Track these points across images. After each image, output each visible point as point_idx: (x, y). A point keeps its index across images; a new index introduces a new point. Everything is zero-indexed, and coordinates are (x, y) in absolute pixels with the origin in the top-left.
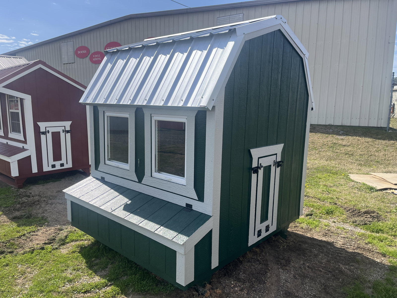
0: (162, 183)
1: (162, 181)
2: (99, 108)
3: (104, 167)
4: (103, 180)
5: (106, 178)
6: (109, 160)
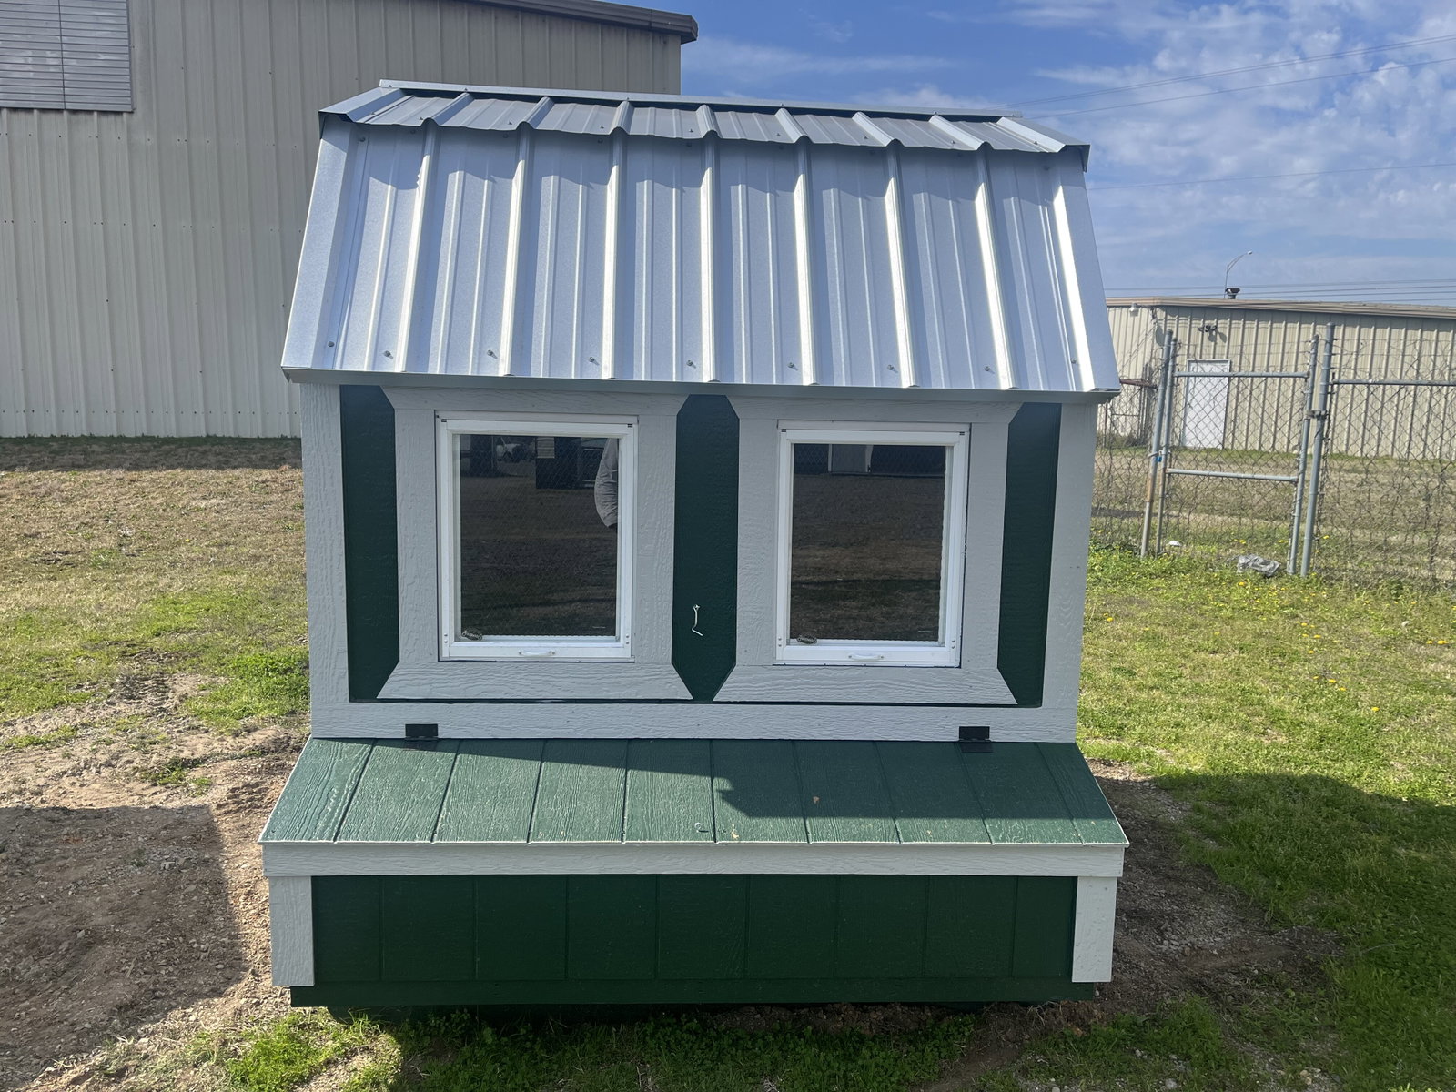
0: (834, 679)
1: (834, 673)
2: (394, 398)
3: (433, 676)
4: (421, 737)
5: (452, 724)
6: (472, 635)
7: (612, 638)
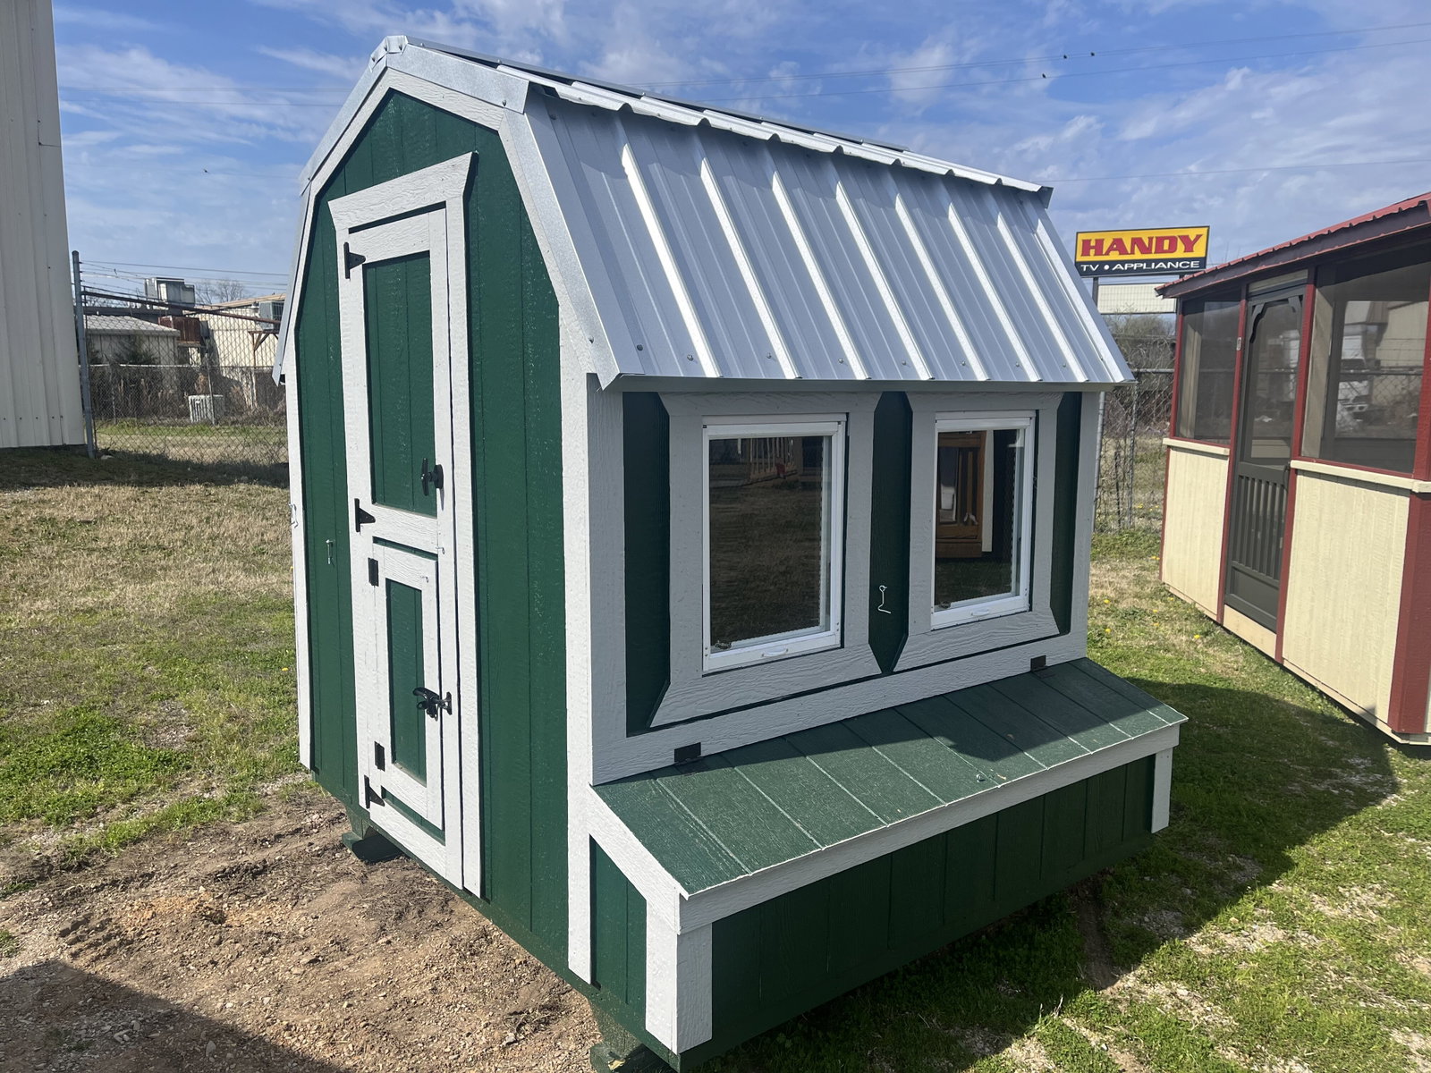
1: (966, 630)
2: (668, 404)
3: (698, 693)
4: (689, 760)
5: (714, 739)
6: (723, 644)
7: (816, 628)
